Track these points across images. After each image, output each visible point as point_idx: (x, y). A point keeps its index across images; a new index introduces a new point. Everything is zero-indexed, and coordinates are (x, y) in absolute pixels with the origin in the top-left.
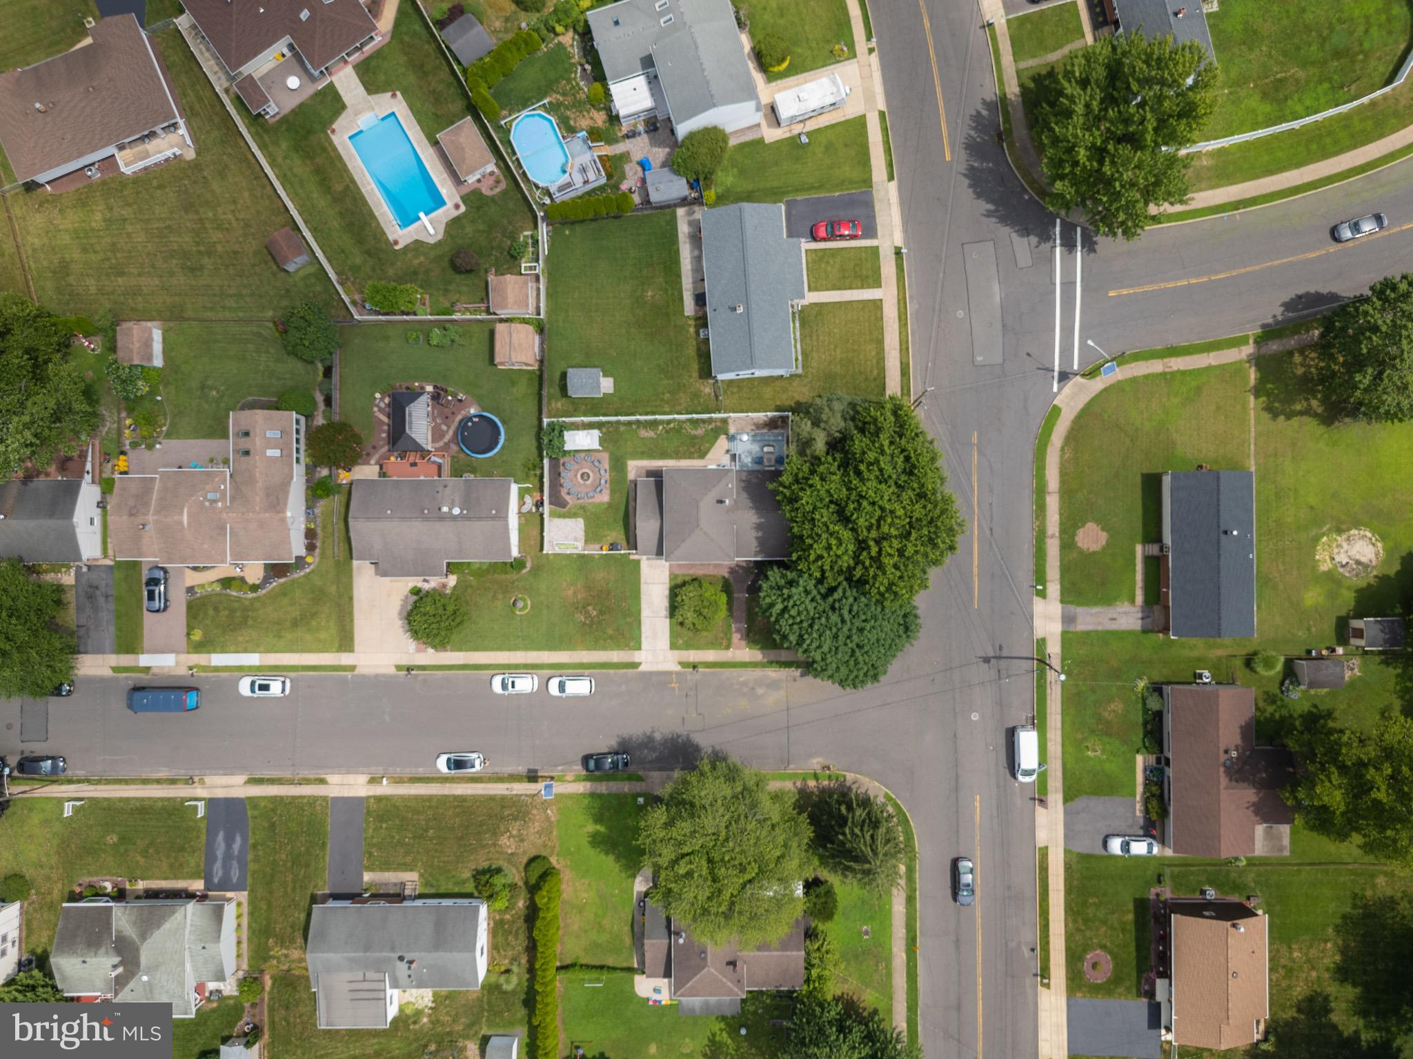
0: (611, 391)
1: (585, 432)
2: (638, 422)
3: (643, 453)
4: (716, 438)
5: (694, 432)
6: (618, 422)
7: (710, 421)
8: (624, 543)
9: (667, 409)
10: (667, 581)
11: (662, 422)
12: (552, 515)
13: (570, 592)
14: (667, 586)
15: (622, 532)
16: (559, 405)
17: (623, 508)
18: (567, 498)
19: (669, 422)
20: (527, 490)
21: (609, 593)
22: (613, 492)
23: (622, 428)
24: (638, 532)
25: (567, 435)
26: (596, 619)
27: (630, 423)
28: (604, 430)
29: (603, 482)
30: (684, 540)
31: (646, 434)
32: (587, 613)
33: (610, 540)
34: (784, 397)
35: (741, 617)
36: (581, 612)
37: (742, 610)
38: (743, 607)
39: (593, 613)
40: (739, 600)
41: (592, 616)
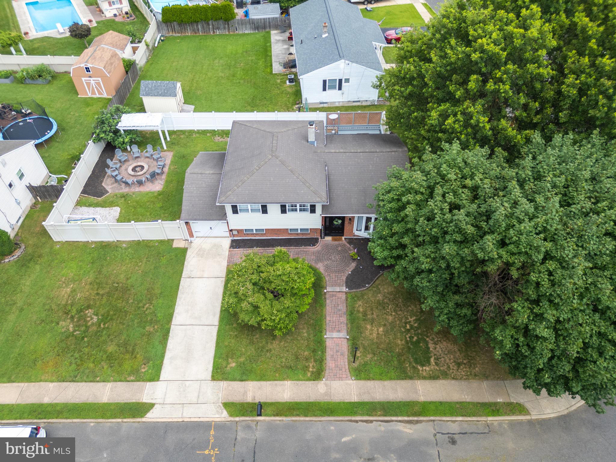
13: (67, 291)
22: (168, 182)
35: (339, 323)
36: (72, 317)
37: (340, 312)
38: (342, 308)
39: (92, 319)
40: (334, 297)
41: (90, 324)
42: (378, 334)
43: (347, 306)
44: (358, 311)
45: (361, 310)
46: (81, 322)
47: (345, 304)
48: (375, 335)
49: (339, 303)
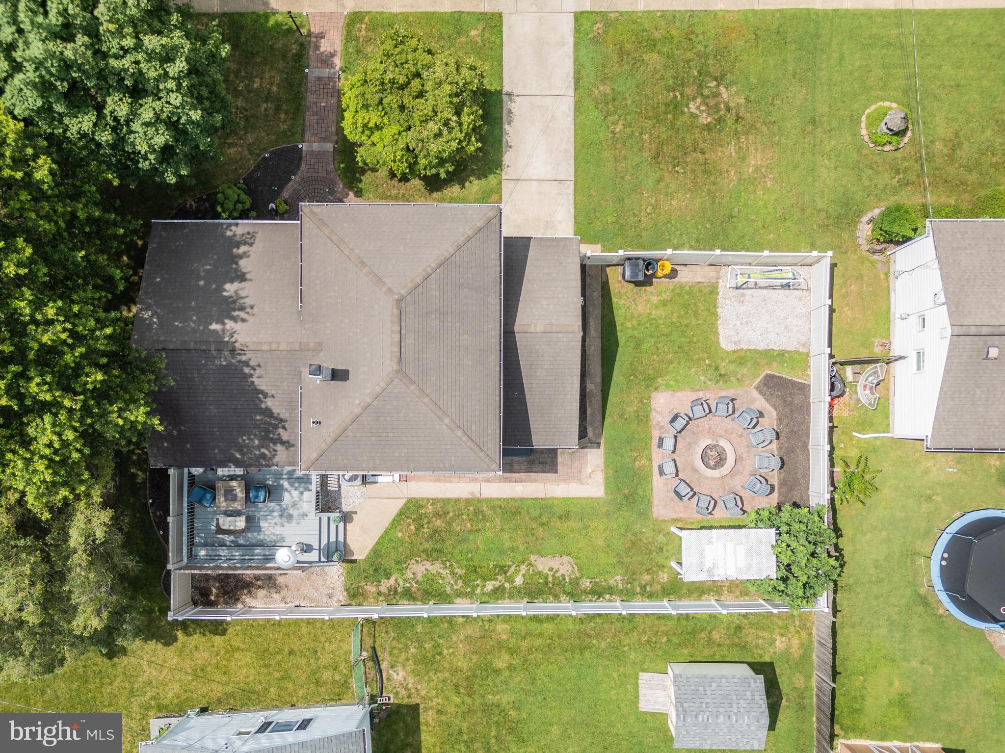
0: (644, 677)
1: (720, 575)
2: (575, 595)
3: (566, 516)
4: (376, 552)
5: (435, 568)
6: (627, 595)
7: (392, 596)
8: (614, 276)
9: (500, 627)
10: (506, 187)
11: (517, 594)
12: (801, 359)
13: (755, 160)
14: (507, 174)
15: (619, 315)
16: (780, 644)
17: (617, 377)
18: (760, 403)
19: (498, 593)
20: (864, 425)
21: (657, 155)
22: (643, 418)
23: (617, 580)
24: (577, 301)
25: (769, 570)
26: (689, 91)
27: (598, 593)
28: (664, 577)
29: (669, 443)
30: (443, 263)
31: (555, 563)
32: (712, 103)
33: (653, 294)
34: (202, 657)
35: (318, 92)
36: (728, 109)
37: (315, 110)
38: (312, 118)
39: (698, 108)
40: (323, 136)
41: (699, 100)
42: (262, 79)
43: (304, 120)
44: (286, 113)
45: (282, 116)
46: (712, 102)
47: (307, 123)
48: (267, 75)
49: (315, 126)
